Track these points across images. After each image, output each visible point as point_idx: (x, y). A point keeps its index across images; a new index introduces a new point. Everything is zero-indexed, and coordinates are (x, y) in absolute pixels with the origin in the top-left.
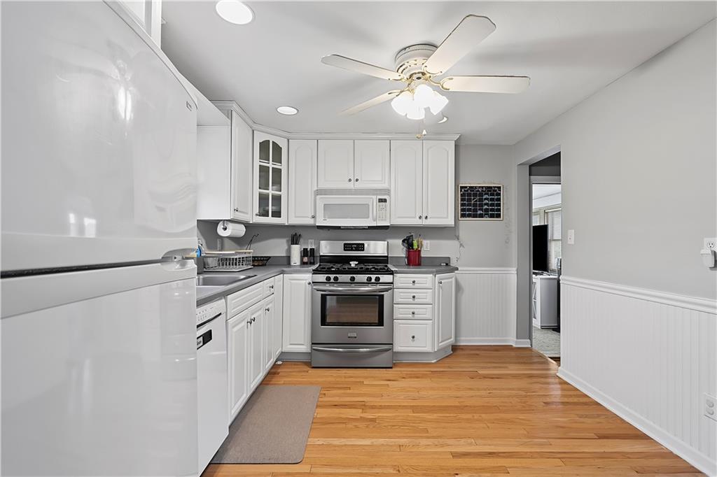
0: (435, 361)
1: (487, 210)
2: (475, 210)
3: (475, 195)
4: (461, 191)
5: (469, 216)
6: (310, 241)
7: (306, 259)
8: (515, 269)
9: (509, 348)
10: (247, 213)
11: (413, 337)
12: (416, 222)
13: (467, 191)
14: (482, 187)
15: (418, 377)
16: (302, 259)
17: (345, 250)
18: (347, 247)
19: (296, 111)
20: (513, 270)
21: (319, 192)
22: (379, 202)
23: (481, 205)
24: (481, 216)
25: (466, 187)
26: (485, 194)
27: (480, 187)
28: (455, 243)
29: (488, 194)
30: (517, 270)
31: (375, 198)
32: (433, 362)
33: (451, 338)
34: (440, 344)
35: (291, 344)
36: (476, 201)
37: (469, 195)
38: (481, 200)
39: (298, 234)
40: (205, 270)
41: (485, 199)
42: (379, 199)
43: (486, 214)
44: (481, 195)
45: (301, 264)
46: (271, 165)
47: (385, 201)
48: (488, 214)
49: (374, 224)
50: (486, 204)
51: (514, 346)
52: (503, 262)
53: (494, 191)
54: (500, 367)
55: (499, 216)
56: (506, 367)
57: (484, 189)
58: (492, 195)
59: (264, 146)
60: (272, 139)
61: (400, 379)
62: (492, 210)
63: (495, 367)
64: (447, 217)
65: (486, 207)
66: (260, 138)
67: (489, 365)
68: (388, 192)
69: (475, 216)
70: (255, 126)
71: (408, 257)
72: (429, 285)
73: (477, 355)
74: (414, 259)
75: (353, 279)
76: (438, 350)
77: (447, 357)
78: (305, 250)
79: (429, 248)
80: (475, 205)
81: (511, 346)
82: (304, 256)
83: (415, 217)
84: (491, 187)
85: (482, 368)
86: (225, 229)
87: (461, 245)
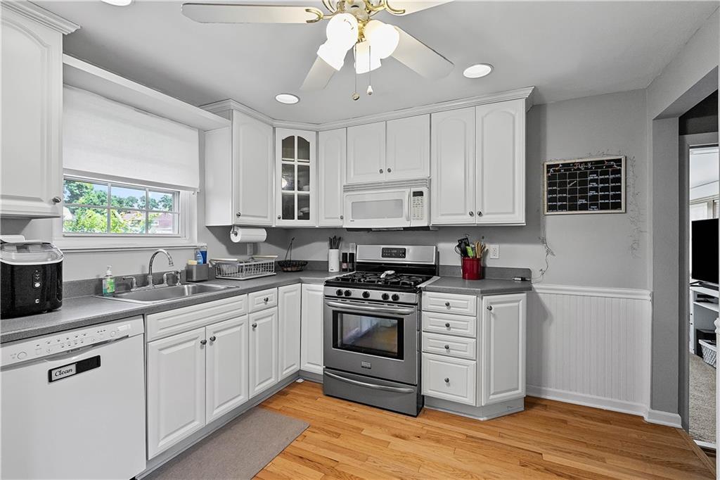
0: (485, 419)
1: (594, 198)
2: (574, 199)
3: (573, 176)
4: (548, 172)
5: (562, 208)
6: (351, 244)
7: (344, 266)
8: (649, 292)
9: (636, 421)
10: (266, 217)
11: (447, 381)
12: (465, 220)
13: (559, 171)
14: (586, 163)
15: (438, 441)
16: (341, 266)
17: (383, 257)
18: (386, 253)
19: (297, 100)
20: (646, 295)
21: (347, 189)
22: (414, 196)
23: (584, 191)
24: (584, 207)
25: (558, 165)
26: (591, 173)
27: (581, 163)
28: (538, 249)
29: (596, 173)
30: (653, 295)
31: (408, 192)
32: (481, 419)
33: (517, 389)
34: (492, 397)
35: (308, 363)
36: (575, 185)
37: (563, 176)
38: (585, 183)
39: (337, 237)
40: (219, 277)
41: (592, 181)
42: (414, 193)
43: (591, 205)
44: (584, 175)
45: (340, 271)
46: (296, 162)
47: (421, 194)
48: (597, 205)
49: (407, 225)
50: (592, 189)
51: (647, 419)
52: (627, 281)
53: (607, 167)
54: (590, 456)
55: (618, 206)
56: (603, 460)
57: (590, 166)
58: (606, 173)
59: (288, 143)
60: (296, 134)
61: (412, 438)
62: (603, 197)
63: (581, 454)
64: (513, 212)
65: (591, 193)
66: (282, 134)
67: (573, 447)
68: (428, 182)
69: (573, 208)
70: (276, 123)
71: (464, 267)
72: (471, 310)
73: (565, 422)
74: (474, 271)
75: (366, 295)
76: (486, 406)
77: (509, 415)
78: (345, 255)
79: (498, 256)
80: (572, 191)
81: (642, 418)
82: (343, 262)
83: (464, 214)
84: (602, 162)
85: (557, 449)
86: (236, 234)
87: (548, 252)
